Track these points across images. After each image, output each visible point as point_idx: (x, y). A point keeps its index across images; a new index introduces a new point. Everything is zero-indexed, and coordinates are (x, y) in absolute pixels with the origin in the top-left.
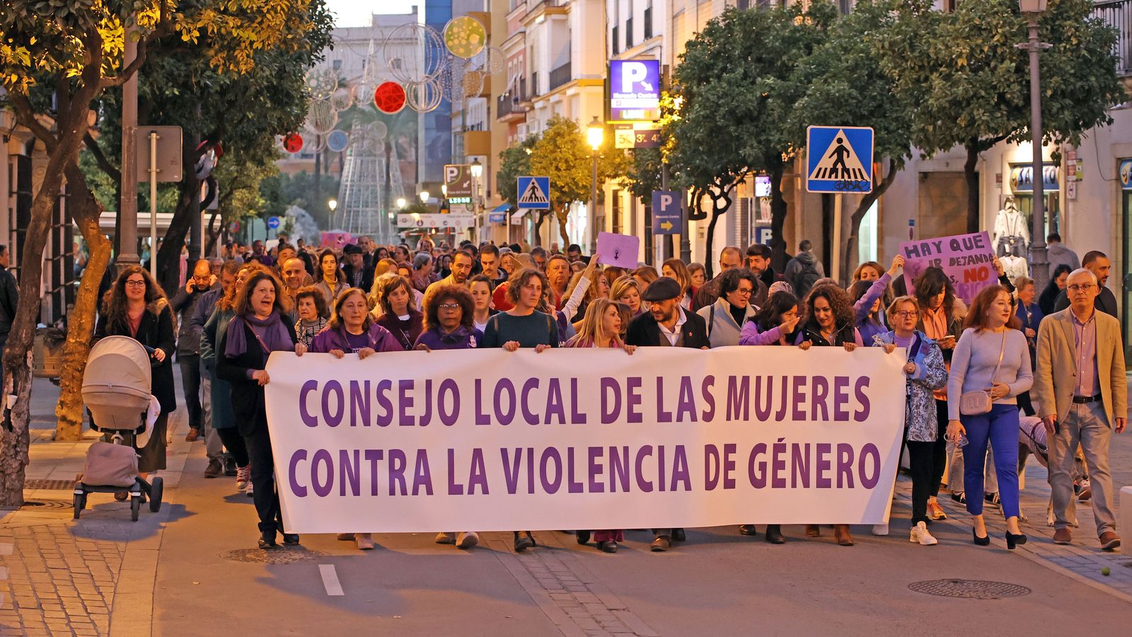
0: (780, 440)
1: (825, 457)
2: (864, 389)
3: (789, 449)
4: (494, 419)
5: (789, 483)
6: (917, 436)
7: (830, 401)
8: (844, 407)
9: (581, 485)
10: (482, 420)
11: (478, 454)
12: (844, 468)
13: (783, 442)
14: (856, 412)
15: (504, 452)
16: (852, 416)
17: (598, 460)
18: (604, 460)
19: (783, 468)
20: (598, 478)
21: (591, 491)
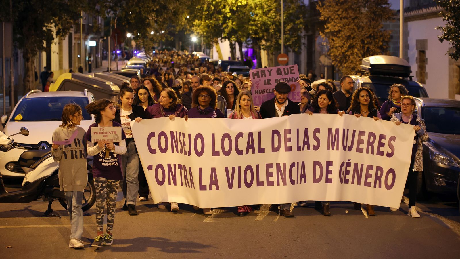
0: (349, 160)
1: (370, 172)
2: (392, 142)
3: (352, 165)
4: (221, 153)
5: (350, 181)
6: (418, 168)
7: (376, 145)
8: (382, 149)
9: (263, 182)
10: (215, 153)
11: (213, 170)
12: (378, 178)
13: (350, 162)
14: (388, 153)
15: (227, 169)
16: (385, 154)
17: (270, 170)
18: (274, 170)
19: (348, 174)
20: (271, 179)
21: (268, 185)
